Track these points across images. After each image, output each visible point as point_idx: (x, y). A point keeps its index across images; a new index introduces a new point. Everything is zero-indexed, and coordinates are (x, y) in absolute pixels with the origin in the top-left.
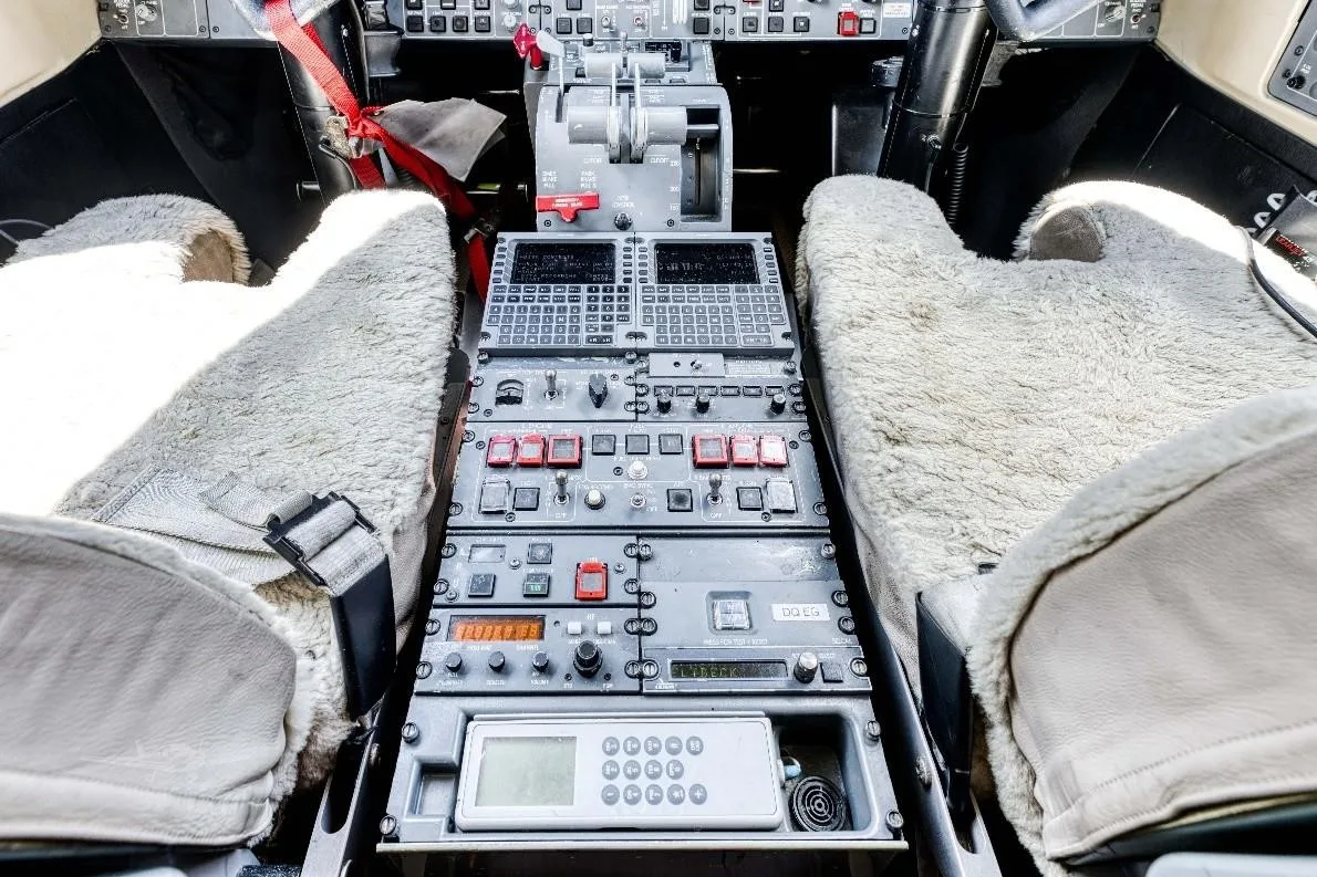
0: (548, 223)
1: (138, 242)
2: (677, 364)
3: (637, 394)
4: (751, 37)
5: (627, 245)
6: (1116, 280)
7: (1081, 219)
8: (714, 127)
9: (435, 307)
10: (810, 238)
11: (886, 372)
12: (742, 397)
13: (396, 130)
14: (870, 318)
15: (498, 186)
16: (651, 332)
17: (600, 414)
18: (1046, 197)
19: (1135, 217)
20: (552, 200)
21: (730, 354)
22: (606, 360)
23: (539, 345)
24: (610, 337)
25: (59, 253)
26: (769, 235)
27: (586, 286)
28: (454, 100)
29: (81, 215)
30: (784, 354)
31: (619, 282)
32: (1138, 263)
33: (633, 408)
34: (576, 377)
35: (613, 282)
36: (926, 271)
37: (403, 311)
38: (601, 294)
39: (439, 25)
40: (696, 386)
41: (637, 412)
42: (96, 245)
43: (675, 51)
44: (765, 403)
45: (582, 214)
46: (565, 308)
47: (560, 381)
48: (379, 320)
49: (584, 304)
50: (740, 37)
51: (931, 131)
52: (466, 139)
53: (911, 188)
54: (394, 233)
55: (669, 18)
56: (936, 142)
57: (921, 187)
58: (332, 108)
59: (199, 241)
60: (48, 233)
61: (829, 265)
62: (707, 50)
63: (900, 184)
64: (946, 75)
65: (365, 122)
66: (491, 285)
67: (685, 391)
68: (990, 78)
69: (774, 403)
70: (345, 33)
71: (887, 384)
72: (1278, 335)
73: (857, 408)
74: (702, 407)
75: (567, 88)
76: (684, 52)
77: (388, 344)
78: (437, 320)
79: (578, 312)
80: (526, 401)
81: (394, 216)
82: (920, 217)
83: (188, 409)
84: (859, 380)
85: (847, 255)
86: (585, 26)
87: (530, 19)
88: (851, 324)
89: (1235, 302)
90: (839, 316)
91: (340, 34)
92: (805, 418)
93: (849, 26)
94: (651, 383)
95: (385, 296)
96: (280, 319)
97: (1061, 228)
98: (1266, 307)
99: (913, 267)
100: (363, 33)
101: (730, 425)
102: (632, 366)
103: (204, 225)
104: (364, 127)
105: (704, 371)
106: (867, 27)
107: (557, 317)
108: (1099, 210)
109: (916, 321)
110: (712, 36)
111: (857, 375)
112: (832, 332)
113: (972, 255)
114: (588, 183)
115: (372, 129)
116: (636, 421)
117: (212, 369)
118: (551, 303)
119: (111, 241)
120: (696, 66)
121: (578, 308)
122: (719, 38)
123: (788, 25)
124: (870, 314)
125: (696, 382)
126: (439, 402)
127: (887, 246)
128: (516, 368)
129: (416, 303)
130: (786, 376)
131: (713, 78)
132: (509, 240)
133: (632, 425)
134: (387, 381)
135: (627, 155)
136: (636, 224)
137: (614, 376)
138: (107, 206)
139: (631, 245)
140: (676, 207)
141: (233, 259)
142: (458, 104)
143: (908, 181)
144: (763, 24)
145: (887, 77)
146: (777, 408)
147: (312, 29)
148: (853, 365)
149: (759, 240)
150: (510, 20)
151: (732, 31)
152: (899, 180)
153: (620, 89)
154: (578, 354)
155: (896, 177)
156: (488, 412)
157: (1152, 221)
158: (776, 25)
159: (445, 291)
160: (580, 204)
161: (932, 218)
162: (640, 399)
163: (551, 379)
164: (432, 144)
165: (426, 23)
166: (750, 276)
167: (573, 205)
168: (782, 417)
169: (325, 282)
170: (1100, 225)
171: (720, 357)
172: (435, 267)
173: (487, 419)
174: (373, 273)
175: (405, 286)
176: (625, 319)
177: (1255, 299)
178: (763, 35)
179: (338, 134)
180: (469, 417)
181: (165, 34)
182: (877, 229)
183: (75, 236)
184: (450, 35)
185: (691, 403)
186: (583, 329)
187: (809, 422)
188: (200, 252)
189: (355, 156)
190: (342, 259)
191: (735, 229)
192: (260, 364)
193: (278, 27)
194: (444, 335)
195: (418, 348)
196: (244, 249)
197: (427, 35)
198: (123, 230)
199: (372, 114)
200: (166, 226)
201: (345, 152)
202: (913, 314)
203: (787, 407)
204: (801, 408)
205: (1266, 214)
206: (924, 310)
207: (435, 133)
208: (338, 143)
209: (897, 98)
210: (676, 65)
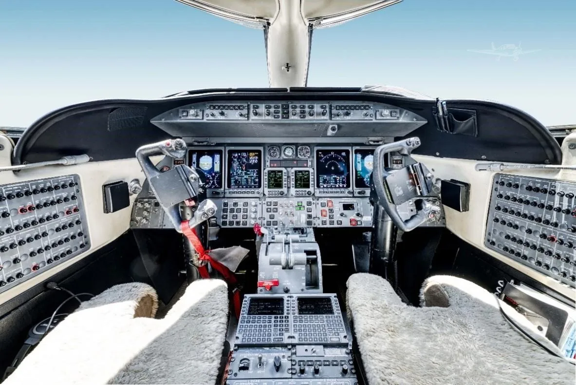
0: (261, 290)
1: (122, 302)
2: (306, 350)
3: (292, 365)
4: (325, 226)
5: (288, 299)
6: (456, 315)
7: (439, 290)
8: (315, 257)
9: (220, 327)
10: (349, 298)
11: (382, 357)
12: (331, 366)
13: (214, 256)
14: (373, 332)
15: (245, 271)
16: (296, 335)
17: (278, 375)
18: (426, 280)
19: (456, 290)
20: (263, 283)
21: (326, 346)
22: (280, 348)
23: (256, 342)
24: (282, 338)
25: (94, 307)
26: (335, 294)
27: (274, 316)
28: (234, 247)
29: (106, 291)
30: (345, 345)
31: (285, 314)
32: (462, 308)
33: (290, 371)
34: (269, 356)
35: (283, 314)
36: (390, 312)
37: (209, 329)
38: (279, 319)
39: (231, 223)
40: (314, 360)
41: (292, 373)
42: (107, 303)
43: (302, 231)
44: (340, 368)
45: (273, 288)
46: (266, 325)
47: (264, 359)
48: (200, 334)
49: (273, 323)
50: (321, 226)
51: (384, 256)
52: (236, 258)
53: (380, 278)
54: (210, 296)
55: (300, 222)
56: (386, 260)
57: (384, 277)
58: (195, 251)
59: (143, 299)
60: (93, 298)
61: (357, 309)
62: (311, 230)
63: (377, 276)
64: (385, 239)
65: (205, 255)
66: (241, 316)
67: (310, 363)
68: (399, 239)
69: (343, 369)
70: (203, 228)
71: (384, 363)
72: (520, 340)
73: (374, 374)
74: (317, 371)
75: (269, 243)
76: (305, 231)
77: (202, 344)
78: (220, 333)
79: (271, 327)
80: (250, 368)
81: (210, 290)
82: (385, 290)
83: (123, 377)
84: (373, 361)
85: (363, 305)
86: (275, 223)
87: (259, 222)
88: (368, 335)
89: (500, 325)
90: (363, 331)
91: (202, 228)
92: (355, 376)
93: (354, 223)
94: (297, 359)
95: (204, 322)
96: (165, 333)
97: (434, 292)
98: (512, 328)
99: (385, 309)
100: (209, 228)
101: (328, 380)
102: (290, 351)
103: (146, 293)
104: (205, 257)
105: (317, 354)
106: (359, 223)
107: (263, 330)
108: (444, 286)
109: (390, 333)
110: (313, 226)
111: (373, 358)
112: (361, 338)
113: (405, 305)
114: (275, 277)
115: (207, 257)
116: (291, 378)
117: (136, 358)
118: (261, 324)
119: (113, 302)
120: (309, 235)
121: (271, 325)
122: (315, 226)
123: (335, 222)
124: (374, 330)
125: (314, 359)
126: (218, 371)
127: (376, 301)
128: (248, 353)
129: (214, 326)
130: (347, 356)
131: (314, 240)
132: (248, 297)
133: (290, 379)
134: (200, 362)
135: (287, 267)
136: (291, 291)
137: (284, 357)
138: (115, 287)
139: (289, 299)
140: (304, 284)
141: (152, 304)
142: (235, 248)
143: (379, 275)
144: (328, 222)
145: (367, 238)
146: (345, 372)
147: (194, 230)
148: (370, 353)
149: (332, 296)
150: (253, 222)
151: (319, 225)
152: (376, 274)
153: (286, 244)
154: (271, 346)
155: (375, 273)
156: (236, 374)
157: (462, 292)
158: (332, 223)
159: (224, 320)
160: (272, 284)
161: (389, 290)
162: (293, 367)
163: (260, 359)
164: (225, 260)
165: (228, 223)
166: (330, 311)
167: (270, 284)
168: (347, 376)
169: (183, 317)
170: (446, 292)
171: (322, 347)
172: (222, 310)
173: (235, 378)
174: (200, 313)
175: (211, 319)
176: (287, 331)
177: (507, 324)
178: (328, 226)
179: (196, 259)
180: (229, 377)
181: (149, 227)
182: (371, 295)
183: (101, 300)
184: (235, 226)
185: (312, 369)
186: (272, 335)
187: (358, 378)
188: (142, 304)
189: (200, 266)
190: (191, 307)
191: (324, 292)
192: (154, 354)
193: (184, 229)
194: (223, 340)
195: (212, 345)
196: (157, 301)
197: (228, 226)
198: (118, 297)
199: (208, 252)
200: (133, 295)
201: (197, 265)
202: (389, 330)
203: (348, 371)
204: (354, 371)
205: (500, 288)
206: (392, 328)
207: (227, 256)
208: (196, 262)
209: (372, 245)
210: (303, 235)
